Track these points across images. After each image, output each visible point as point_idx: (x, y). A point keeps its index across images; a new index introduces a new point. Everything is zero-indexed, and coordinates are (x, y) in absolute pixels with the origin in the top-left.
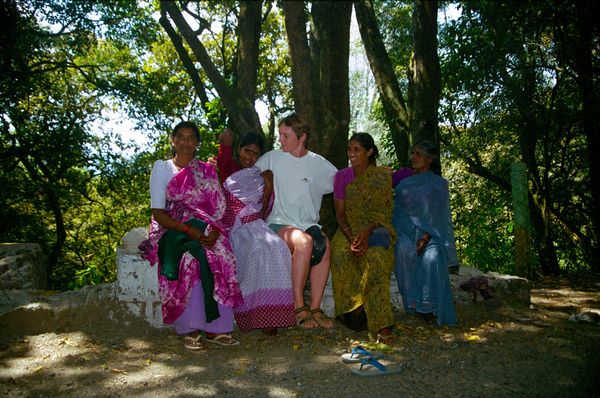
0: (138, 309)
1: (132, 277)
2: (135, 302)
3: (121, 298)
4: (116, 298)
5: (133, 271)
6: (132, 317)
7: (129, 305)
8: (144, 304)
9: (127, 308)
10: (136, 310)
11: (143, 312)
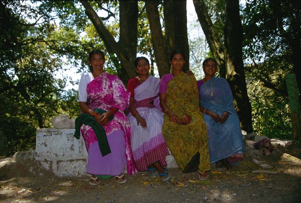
0: (48, 165)
1: (43, 146)
2: (46, 161)
3: (37, 158)
4: (34, 159)
5: (44, 142)
6: (44, 171)
7: (42, 163)
8: (51, 162)
9: (41, 165)
10: (46, 166)
11: (51, 167)
